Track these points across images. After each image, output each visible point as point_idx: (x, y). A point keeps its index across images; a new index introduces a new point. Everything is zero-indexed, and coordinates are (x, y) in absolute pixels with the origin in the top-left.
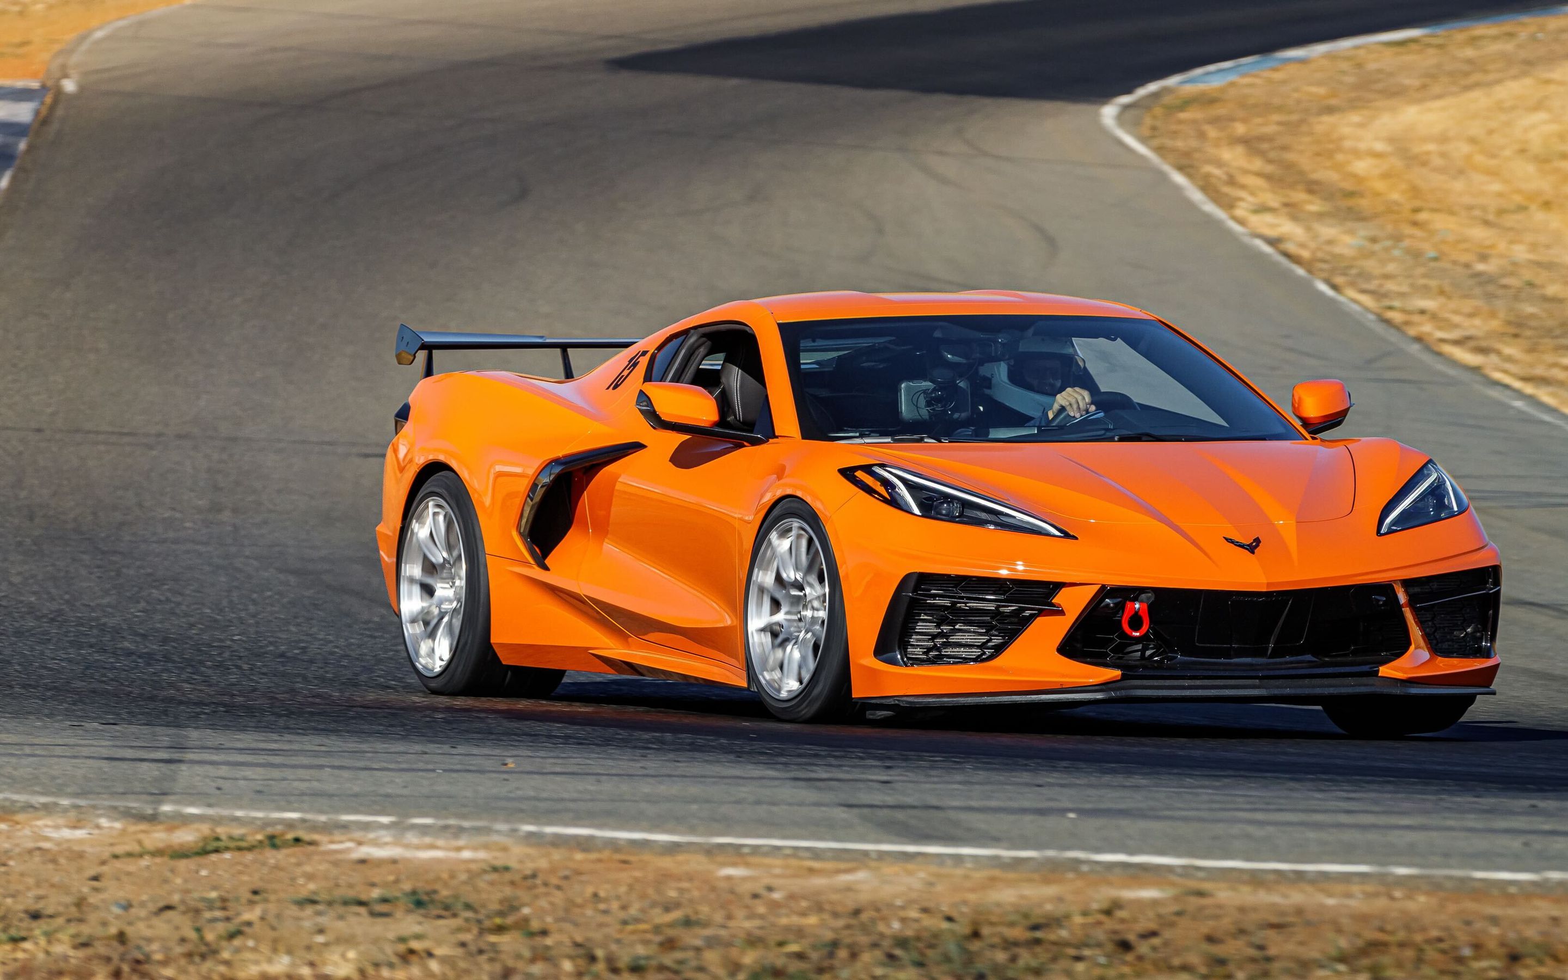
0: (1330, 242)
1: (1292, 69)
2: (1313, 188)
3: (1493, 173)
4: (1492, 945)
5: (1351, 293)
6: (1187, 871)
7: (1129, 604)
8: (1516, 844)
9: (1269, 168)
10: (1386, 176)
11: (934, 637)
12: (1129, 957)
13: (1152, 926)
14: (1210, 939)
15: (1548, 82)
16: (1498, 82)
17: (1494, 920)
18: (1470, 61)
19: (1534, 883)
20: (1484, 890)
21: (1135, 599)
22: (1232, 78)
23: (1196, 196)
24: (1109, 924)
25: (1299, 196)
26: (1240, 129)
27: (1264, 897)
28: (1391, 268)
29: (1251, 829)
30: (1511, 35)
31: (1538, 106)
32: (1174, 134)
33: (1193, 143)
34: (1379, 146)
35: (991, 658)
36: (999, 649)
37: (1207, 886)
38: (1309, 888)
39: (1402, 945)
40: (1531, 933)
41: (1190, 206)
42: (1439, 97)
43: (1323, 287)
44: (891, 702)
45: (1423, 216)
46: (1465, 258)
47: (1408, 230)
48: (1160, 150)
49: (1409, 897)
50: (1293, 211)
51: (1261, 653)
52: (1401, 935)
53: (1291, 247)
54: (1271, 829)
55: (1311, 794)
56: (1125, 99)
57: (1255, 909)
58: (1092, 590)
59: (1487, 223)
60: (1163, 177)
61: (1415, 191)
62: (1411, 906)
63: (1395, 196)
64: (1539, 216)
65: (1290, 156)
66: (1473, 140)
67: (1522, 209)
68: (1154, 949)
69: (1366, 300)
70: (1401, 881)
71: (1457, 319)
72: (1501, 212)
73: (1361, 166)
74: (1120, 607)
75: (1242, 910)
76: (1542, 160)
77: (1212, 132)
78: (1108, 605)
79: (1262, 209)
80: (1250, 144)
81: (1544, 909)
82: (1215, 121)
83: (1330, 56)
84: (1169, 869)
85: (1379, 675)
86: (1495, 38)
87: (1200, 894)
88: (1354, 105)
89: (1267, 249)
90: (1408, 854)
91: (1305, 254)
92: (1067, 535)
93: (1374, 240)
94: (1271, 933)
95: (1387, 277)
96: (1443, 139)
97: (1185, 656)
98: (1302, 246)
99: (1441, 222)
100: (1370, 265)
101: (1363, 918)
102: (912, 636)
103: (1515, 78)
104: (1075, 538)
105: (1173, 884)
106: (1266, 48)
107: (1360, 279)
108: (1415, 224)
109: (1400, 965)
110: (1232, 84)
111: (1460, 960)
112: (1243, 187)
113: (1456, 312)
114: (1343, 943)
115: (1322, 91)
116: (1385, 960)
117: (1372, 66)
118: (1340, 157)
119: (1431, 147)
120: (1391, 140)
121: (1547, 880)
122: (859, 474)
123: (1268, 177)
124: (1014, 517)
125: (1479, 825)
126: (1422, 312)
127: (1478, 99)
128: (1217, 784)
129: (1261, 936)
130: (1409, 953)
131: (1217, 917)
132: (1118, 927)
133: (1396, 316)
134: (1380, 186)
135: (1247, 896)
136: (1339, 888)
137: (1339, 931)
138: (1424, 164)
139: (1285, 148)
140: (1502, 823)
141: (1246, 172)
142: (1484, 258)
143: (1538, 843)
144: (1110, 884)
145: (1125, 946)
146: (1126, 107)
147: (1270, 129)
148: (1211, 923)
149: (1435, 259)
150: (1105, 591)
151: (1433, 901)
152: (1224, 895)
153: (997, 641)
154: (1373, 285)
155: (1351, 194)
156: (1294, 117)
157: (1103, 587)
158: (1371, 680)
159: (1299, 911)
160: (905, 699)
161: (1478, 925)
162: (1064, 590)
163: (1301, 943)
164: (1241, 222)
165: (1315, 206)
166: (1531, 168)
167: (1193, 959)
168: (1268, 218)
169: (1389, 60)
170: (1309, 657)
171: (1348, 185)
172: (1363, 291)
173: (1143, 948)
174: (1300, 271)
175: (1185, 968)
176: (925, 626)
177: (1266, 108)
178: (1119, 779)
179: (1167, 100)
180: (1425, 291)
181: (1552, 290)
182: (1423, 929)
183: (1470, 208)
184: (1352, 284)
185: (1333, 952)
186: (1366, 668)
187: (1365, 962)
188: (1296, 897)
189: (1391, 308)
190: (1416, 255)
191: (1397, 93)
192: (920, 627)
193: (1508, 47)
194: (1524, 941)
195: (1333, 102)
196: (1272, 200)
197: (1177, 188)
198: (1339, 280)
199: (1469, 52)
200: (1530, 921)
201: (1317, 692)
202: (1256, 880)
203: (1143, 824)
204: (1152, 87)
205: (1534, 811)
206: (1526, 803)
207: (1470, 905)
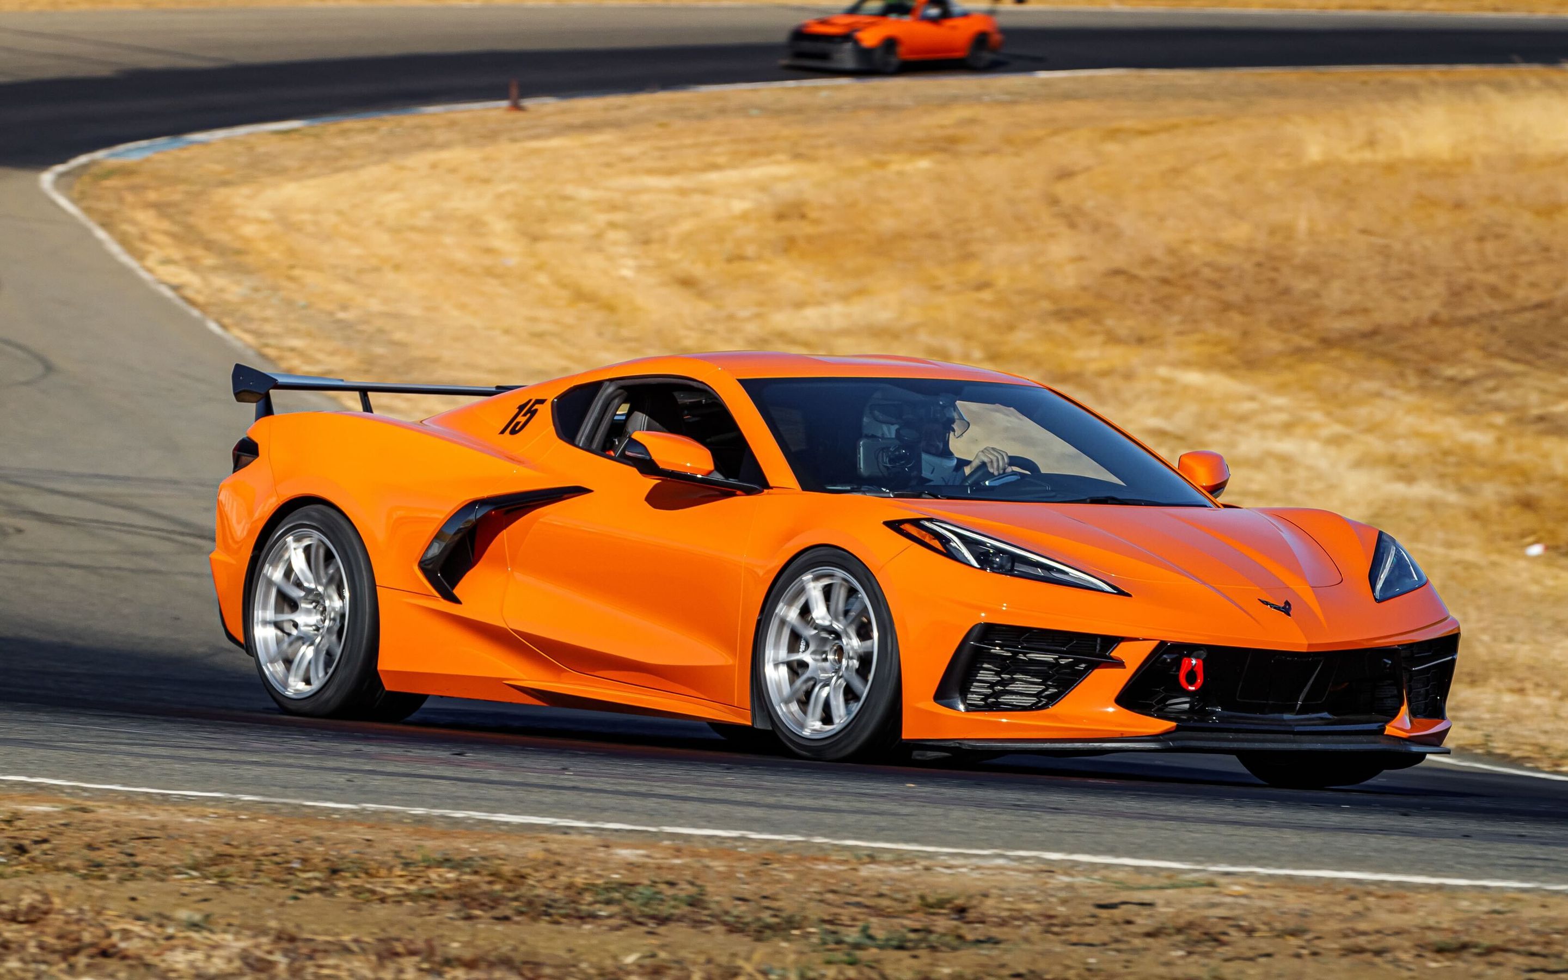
0: (222, 290)
1: (195, 150)
2: (209, 245)
3: (355, 240)
4: (317, 860)
5: (236, 332)
6: (74, 792)
7: (1186, 661)
8: (341, 779)
9: (175, 229)
10: (270, 238)
11: (992, 685)
12: (24, 859)
13: (44, 834)
14: (90, 847)
15: (402, 168)
16: (362, 166)
17: (320, 840)
18: (340, 149)
19: (353, 812)
20: (312, 816)
21: (1189, 656)
22: (148, 154)
23: (115, 248)
24: (10, 831)
25: (198, 252)
26: (152, 196)
27: (134, 815)
28: (269, 313)
29: (128, 759)
30: (373, 130)
31: (393, 188)
32: (99, 198)
33: (114, 206)
34: (265, 215)
35: (1044, 707)
36: (1053, 699)
37: (89, 804)
38: (172, 809)
39: (244, 857)
40: (348, 851)
41: (110, 257)
42: (314, 176)
43: (213, 326)
44: (952, 744)
45: (296, 272)
46: (330, 307)
47: (285, 283)
48: (88, 210)
49: (254, 819)
50: (192, 264)
51: (1291, 709)
52: (244, 850)
53: (189, 293)
54: (145, 760)
55: (180, 733)
56: (60, 168)
57: (128, 824)
58: (1150, 646)
59: (348, 280)
60: (88, 234)
61: (291, 252)
62: (254, 826)
63: (275, 255)
64: (390, 276)
65: (192, 220)
66: (340, 213)
67: (377, 269)
68: (45, 853)
69: (249, 338)
70: (247, 806)
71: (320, 356)
72: (360, 271)
73: (249, 230)
74: (1177, 663)
75: (117, 824)
76: (396, 231)
77: (130, 198)
78: (1166, 659)
79: (167, 261)
80: (160, 208)
81: (360, 833)
82: (133, 188)
83: (229, 141)
84: (60, 789)
85: (1385, 733)
86: (361, 131)
87: (84, 810)
88: (246, 180)
89: (169, 293)
90: (255, 785)
91: (200, 299)
92: (1121, 593)
93: (256, 290)
94: (139, 843)
95: (266, 320)
96: (316, 211)
97: (1228, 710)
98: (199, 292)
99: (312, 279)
100: (253, 310)
101: (214, 835)
102: (973, 682)
103: (376, 163)
104: (1129, 595)
105: (61, 801)
106: (176, 130)
107: (244, 321)
108: (291, 279)
109: (241, 874)
110: (148, 160)
111: (291, 871)
112: (152, 243)
113: (320, 350)
114: (197, 853)
115: (218, 168)
116: (229, 868)
117: (262, 149)
118: (232, 222)
119: (306, 217)
120: (274, 210)
121: (364, 809)
122: (908, 527)
123: (173, 235)
124: (1066, 573)
125: (313, 763)
126: (293, 350)
127: (346, 180)
128: (104, 722)
129: (130, 846)
130: (250, 864)
131: (95, 829)
132: (16, 834)
133: (271, 352)
134: (263, 246)
135: (122, 813)
136: (198, 809)
137: (195, 844)
138: (299, 230)
139: (189, 213)
140: (331, 764)
141: (155, 231)
142: (344, 308)
143: (360, 780)
144: (12, 799)
145: (22, 850)
146: (62, 175)
147: (176, 197)
148: (92, 834)
149: (305, 307)
150: (1162, 647)
151: (272, 823)
152: (103, 811)
153: (1052, 690)
154: (254, 326)
155: (238, 252)
156: (196, 188)
157: (1162, 644)
158: (1379, 738)
159: (163, 827)
160: (966, 742)
161: (306, 844)
162: (1122, 645)
163: (163, 853)
164: (150, 270)
165: (210, 260)
166: (385, 237)
167: (76, 862)
168: (172, 269)
169: (275, 146)
170: (1325, 715)
171: (237, 245)
172: (247, 331)
173: (36, 852)
174: (196, 313)
175: (68, 869)
176: (987, 675)
177: (174, 181)
178: (26, 716)
179: (95, 170)
180: (295, 333)
181: (399, 336)
182: (262, 845)
183: (335, 267)
184: (237, 325)
185: (189, 861)
186: (1374, 726)
187: (214, 869)
188: (162, 816)
189: (267, 345)
190: (289, 303)
191: (281, 172)
192: (983, 675)
193: (371, 138)
194: (343, 858)
195: (228, 177)
196: (176, 254)
197: (99, 243)
198: (226, 321)
199: (340, 142)
200: (348, 842)
201: (1341, 748)
202: (130, 800)
203: (41, 752)
204: (83, 159)
205: (357, 754)
206: (352, 747)
207: (301, 828)
